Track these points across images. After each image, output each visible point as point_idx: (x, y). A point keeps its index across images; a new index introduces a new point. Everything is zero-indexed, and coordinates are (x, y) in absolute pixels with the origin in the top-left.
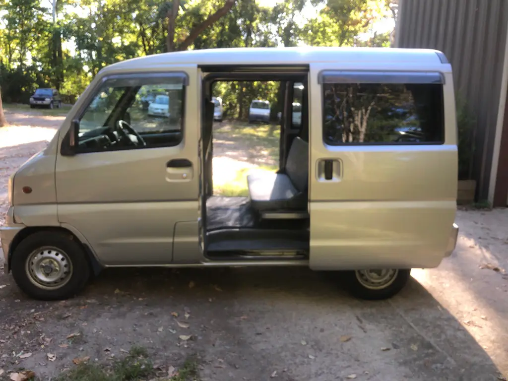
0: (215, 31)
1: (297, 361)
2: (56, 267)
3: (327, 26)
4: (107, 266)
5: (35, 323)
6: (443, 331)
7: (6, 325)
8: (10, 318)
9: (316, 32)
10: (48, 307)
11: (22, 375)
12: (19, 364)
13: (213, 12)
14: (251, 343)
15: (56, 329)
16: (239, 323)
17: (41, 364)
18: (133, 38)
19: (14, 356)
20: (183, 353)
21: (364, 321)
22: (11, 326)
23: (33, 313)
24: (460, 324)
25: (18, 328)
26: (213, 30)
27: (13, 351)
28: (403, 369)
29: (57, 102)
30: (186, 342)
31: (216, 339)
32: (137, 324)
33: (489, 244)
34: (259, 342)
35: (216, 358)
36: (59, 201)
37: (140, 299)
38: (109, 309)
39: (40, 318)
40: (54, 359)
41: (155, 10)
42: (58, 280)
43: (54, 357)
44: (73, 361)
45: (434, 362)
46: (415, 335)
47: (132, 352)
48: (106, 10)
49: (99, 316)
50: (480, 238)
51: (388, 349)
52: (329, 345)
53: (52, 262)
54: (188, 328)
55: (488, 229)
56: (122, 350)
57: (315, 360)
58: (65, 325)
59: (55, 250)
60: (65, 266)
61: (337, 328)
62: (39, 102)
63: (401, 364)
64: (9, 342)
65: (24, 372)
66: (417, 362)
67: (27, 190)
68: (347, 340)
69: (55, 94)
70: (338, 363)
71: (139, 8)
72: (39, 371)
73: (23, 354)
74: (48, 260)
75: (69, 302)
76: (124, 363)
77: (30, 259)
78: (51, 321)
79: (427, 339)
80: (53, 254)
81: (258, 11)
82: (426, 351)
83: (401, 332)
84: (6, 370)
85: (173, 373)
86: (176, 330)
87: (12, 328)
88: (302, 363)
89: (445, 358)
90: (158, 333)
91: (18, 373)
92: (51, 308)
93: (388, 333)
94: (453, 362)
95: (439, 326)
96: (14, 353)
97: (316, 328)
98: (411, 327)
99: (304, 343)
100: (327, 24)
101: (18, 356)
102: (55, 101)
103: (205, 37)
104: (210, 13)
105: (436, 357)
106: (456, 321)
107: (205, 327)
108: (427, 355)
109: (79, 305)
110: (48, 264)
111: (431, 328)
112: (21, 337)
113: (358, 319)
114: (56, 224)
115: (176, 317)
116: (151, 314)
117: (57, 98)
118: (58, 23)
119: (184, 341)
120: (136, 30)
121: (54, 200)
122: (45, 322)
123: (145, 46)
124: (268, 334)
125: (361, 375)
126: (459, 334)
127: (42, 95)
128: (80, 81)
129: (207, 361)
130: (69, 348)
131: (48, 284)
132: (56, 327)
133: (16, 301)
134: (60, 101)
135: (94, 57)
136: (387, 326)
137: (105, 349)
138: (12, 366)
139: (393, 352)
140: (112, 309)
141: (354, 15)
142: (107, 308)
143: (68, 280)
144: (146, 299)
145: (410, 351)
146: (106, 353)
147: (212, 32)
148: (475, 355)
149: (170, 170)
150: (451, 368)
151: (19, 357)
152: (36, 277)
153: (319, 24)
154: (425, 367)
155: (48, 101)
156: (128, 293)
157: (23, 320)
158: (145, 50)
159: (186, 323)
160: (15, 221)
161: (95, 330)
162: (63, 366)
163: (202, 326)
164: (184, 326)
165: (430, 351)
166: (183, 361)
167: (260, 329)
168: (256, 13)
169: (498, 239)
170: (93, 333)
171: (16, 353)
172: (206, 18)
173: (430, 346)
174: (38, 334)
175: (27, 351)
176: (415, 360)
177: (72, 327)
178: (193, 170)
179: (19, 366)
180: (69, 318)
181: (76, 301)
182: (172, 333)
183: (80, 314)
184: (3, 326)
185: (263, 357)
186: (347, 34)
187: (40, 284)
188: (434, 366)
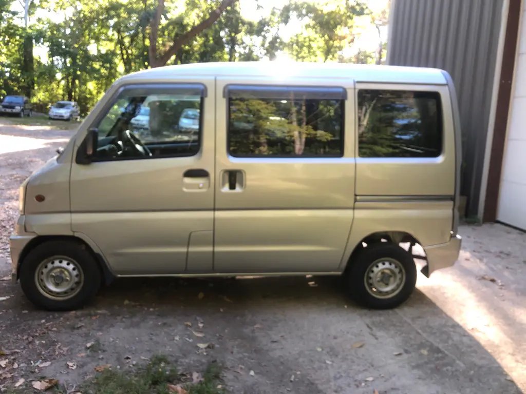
0: (198, 42)
1: (315, 366)
2: (66, 277)
3: (313, 41)
4: (119, 276)
5: (48, 333)
6: (449, 337)
7: (19, 335)
8: (21, 329)
9: (301, 47)
10: (59, 318)
11: (45, 383)
12: (39, 372)
13: (197, 22)
14: (268, 351)
15: (71, 339)
16: (253, 331)
17: (62, 372)
18: (111, 46)
19: (33, 364)
20: (204, 360)
21: (374, 329)
22: (23, 336)
23: (44, 323)
24: (465, 331)
25: (31, 338)
26: (196, 40)
27: (31, 360)
28: (415, 371)
29: (28, 111)
30: (204, 350)
31: (233, 347)
32: (152, 333)
33: (483, 257)
34: (275, 349)
35: (237, 364)
36: (72, 209)
37: (151, 309)
38: (121, 319)
39: (52, 328)
40: (75, 367)
41: (135, 18)
42: (67, 290)
43: (74, 365)
44: (95, 369)
45: (445, 365)
46: (424, 341)
47: (153, 359)
48: (82, 15)
49: (112, 326)
50: (474, 251)
51: (400, 354)
52: (343, 351)
53: (63, 272)
54: (204, 337)
55: (481, 243)
56: (143, 358)
57: (332, 365)
58: (80, 335)
59: (66, 259)
60: (77, 276)
61: (349, 336)
62: (9, 110)
63: (414, 368)
64: (24, 352)
65: (47, 380)
66: (429, 366)
67: (40, 199)
68: (361, 347)
69: (26, 102)
70: (354, 367)
71: (118, 16)
72: (62, 379)
73: (41, 363)
74: (58, 270)
75: (79, 313)
76: (148, 369)
77: (40, 269)
78: (64, 330)
79: (436, 345)
80: (64, 264)
81: (243, 23)
82: (436, 355)
83: (411, 339)
84: (27, 379)
85: (198, 378)
86: (192, 339)
87: (25, 337)
88: (320, 368)
89: (454, 360)
90: (175, 341)
91: (41, 381)
92: (62, 319)
93: (398, 339)
94: (462, 365)
95: (445, 332)
96: (32, 362)
97: (329, 335)
98: (418, 333)
99: (319, 349)
100: (313, 39)
101: (36, 364)
102: (25, 109)
103: (187, 47)
104: (194, 23)
105: (445, 361)
106: (460, 327)
107: (220, 335)
108: (438, 359)
109: (91, 315)
110: (58, 274)
111: (438, 334)
112: (36, 347)
113: (368, 326)
114: (70, 233)
115: (190, 327)
116: (165, 324)
117: (27, 106)
118: (30, 27)
119: (202, 349)
120: (113, 37)
121: (68, 209)
122: (59, 332)
123: (122, 54)
124: (283, 342)
125: (377, 378)
126: (465, 339)
127: (11, 102)
128: (52, 89)
129: (229, 368)
130: (88, 356)
131: (58, 294)
132: (70, 336)
133: (24, 312)
134: (31, 110)
135: (69, 65)
136: (396, 333)
137: (126, 356)
138: (32, 375)
139: (405, 356)
140: (124, 319)
141: (340, 31)
142: (119, 318)
143: (78, 290)
144: (157, 309)
145: (421, 355)
146: (127, 361)
147: (195, 43)
148: (482, 358)
149: (188, 180)
150: (461, 370)
151: (38, 366)
152: (45, 287)
153: (305, 38)
154: (437, 370)
155: (18, 109)
156: (137, 303)
157: (35, 330)
158: (123, 58)
159: (201, 332)
160: (25, 230)
161: (112, 339)
162: (86, 374)
163: (218, 335)
164: (200, 335)
165: (440, 355)
166: (205, 367)
167: (275, 338)
168: (240, 25)
169: (491, 252)
170: (110, 343)
171: (34, 362)
172: (189, 29)
173: (438, 351)
174: (54, 343)
175: (45, 360)
176: (427, 363)
177: (87, 336)
178: (209, 180)
179: (39, 375)
180: (82, 328)
181: (85, 312)
182: (189, 341)
183: (93, 325)
184: (16, 337)
185: (282, 363)
186: (332, 50)
187: (48, 294)
188: (445, 369)
